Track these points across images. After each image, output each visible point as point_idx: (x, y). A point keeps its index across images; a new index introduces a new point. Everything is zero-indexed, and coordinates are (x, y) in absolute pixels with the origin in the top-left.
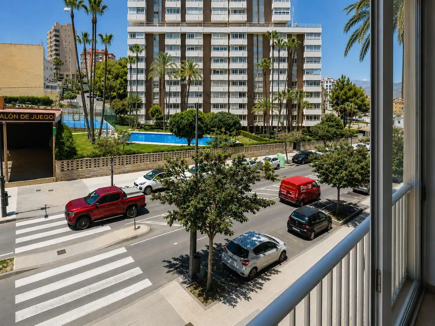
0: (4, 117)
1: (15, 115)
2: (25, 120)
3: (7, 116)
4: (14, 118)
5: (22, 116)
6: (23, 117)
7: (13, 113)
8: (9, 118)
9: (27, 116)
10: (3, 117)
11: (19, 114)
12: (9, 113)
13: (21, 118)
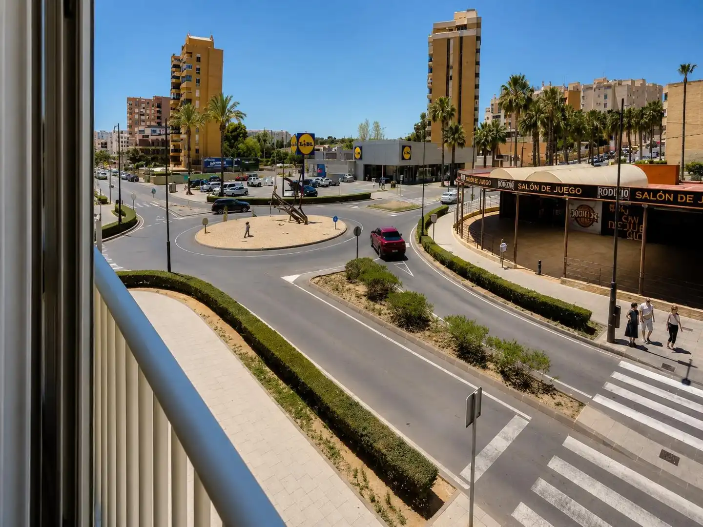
0: (650, 197)
1: (667, 195)
2: (685, 204)
3: (655, 196)
4: (666, 200)
5: (680, 196)
6: (682, 198)
7: (665, 192)
8: (657, 199)
9: (689, 197)
10: (648, 197)
11: (676, 193)
12: (658, 191)
13: (679, 200)
